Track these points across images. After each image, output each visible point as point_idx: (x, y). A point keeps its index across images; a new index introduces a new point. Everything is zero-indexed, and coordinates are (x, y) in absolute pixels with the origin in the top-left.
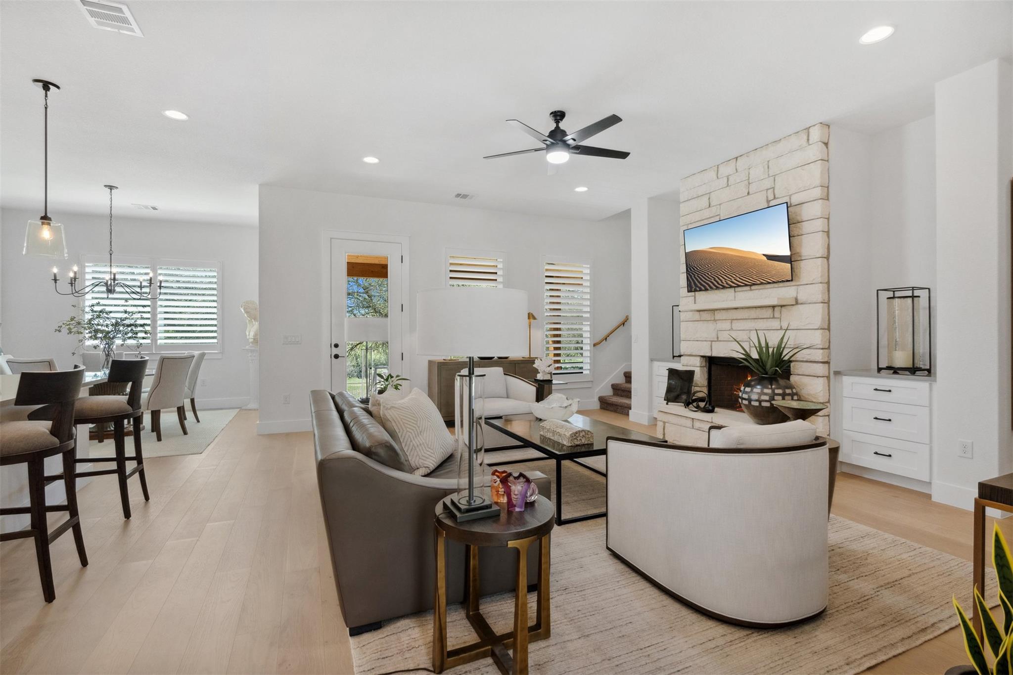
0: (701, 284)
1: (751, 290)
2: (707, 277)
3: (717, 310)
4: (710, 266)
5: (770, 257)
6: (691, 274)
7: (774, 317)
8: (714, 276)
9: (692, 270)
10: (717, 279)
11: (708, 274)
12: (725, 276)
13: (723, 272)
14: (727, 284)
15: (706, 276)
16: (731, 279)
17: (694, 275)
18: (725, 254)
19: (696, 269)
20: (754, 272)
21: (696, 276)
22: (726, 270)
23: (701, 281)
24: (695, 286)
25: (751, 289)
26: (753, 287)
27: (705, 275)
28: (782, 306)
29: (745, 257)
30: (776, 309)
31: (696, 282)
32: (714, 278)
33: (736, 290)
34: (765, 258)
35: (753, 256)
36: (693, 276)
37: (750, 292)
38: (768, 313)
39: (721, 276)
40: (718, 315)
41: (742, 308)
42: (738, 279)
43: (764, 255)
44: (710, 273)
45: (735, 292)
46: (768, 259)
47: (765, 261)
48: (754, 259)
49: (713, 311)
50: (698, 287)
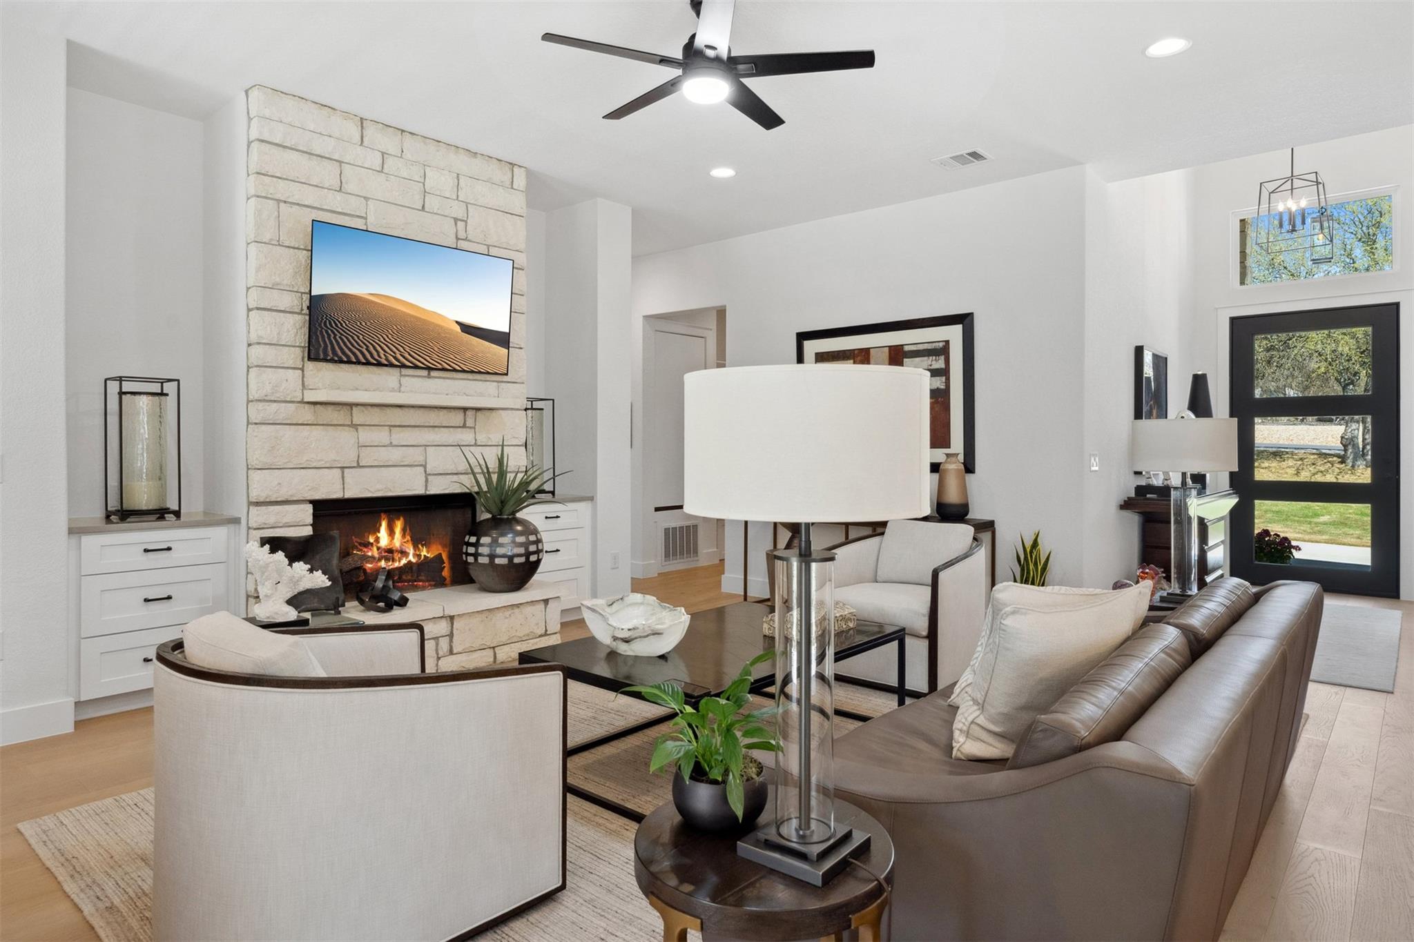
0: (344, 353)
1: (429, 376)
2: (356, 342)
3: (357, 405)
4: (364, 324)
5: (467, 329)
6: (330, 331)
7: (464, 426)
8: (366, 342)
9: (334, 325)
10: (371, 348)
11: (358, 337)
12: (387, 345)
13: (384, 339)
14: (387, 359)
15: (355, 340)
16: (394, 353)
17: (335, 335)
18: (392, 309)
19: (339, 325)
20: (436, 349)
21: (337, 337)
22: (390, 336)
23: (344, 347)
24: (333, 353)
25: (429, 374)
26: (433, 373)
27: (353, 338)
28: (478, 409)
29: (424, 320)
30: (469, 413)
31: (337, 348)
32: (367, 346)
33: (403, 373)
34: (458, 328)
35: (439, 322)
36: (332, 335)
37: (427, 379)
38: (457, 418)
39: (379, 345)
40: (359, 416)
41: (413, 407)
42: (407, 355)
43: (457, 322)
44: (361, 337)
45: (401, 375)
46: (462, 331)
47: (457, 332)
48: (439, 326)
49: (351, 405)
50: (337, 355)
